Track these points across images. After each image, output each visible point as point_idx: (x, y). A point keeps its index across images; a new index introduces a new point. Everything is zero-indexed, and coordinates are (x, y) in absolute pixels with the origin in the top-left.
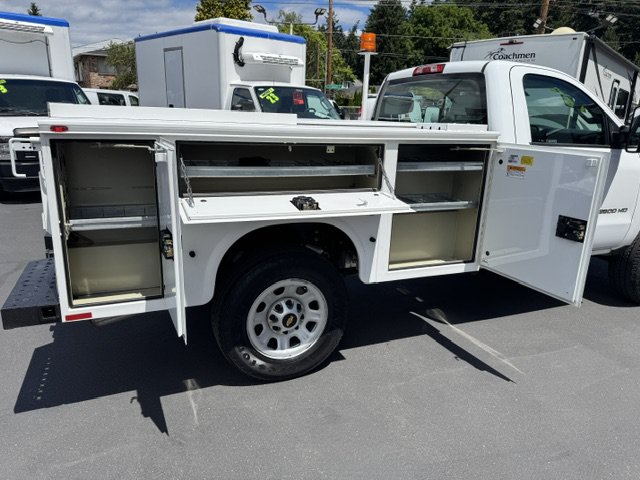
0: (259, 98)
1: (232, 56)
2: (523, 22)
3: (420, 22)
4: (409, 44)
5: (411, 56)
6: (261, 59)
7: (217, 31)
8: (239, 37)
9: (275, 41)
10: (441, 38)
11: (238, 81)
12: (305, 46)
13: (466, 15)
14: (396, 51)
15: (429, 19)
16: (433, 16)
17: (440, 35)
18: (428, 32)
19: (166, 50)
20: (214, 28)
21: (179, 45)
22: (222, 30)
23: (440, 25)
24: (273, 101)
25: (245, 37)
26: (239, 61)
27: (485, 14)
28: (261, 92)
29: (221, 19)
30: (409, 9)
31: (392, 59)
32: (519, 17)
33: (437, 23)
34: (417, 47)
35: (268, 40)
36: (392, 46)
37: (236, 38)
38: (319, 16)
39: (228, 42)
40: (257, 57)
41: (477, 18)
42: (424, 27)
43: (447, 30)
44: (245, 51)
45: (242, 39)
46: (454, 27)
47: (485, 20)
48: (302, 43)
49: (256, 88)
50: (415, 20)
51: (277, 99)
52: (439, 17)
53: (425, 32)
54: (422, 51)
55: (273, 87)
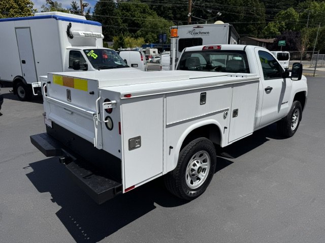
0: (87, 56)
1: (66, 33)
2: (172, 11)
3: (123, 9)
4: (120, 21)
5: (121, 27)
6: (84, 35)
7: (57, 19)
8: (69, 22)
9: (87, 25)
10: (135, 18)
11: (70, 47)
12: (101, 27)
13: (146, 7)
14: (114, 24)
15: (128, 8)
16: (130, 7)
17: (134, 16)
18: (129, 14)
19: (16, 28)
20: (55, 17)
21: (28, 26)
22: (60, 19)
23: (134, 11)
24: (95, 58)
25: (72, 23)
26: (70, 35)
27: (154, 7)
28: (88, 53)
29: (56, 12)
30: (116, 2)
31: (113, 28)
32: (169, 8)
33: (133, 10)
34: (124, 22)
35: (83, 24)
36: (111, 21)
37: (67, 23)
38: (85, 7)
39: (64, 25)
40: (82, 33)
41: (151, 8)
42: (126, 12)
43: (137, 14)
44: (73, 30)
45: (70, 24)
46: (141, 12)
47: (155, 10)
48: (99, 25)
49: (84, 51)
50: (121, 8)
51: (97, 56)
52: (133, 8)
53: (127, 15)
54: (127, 24)
55: (93, 50)
